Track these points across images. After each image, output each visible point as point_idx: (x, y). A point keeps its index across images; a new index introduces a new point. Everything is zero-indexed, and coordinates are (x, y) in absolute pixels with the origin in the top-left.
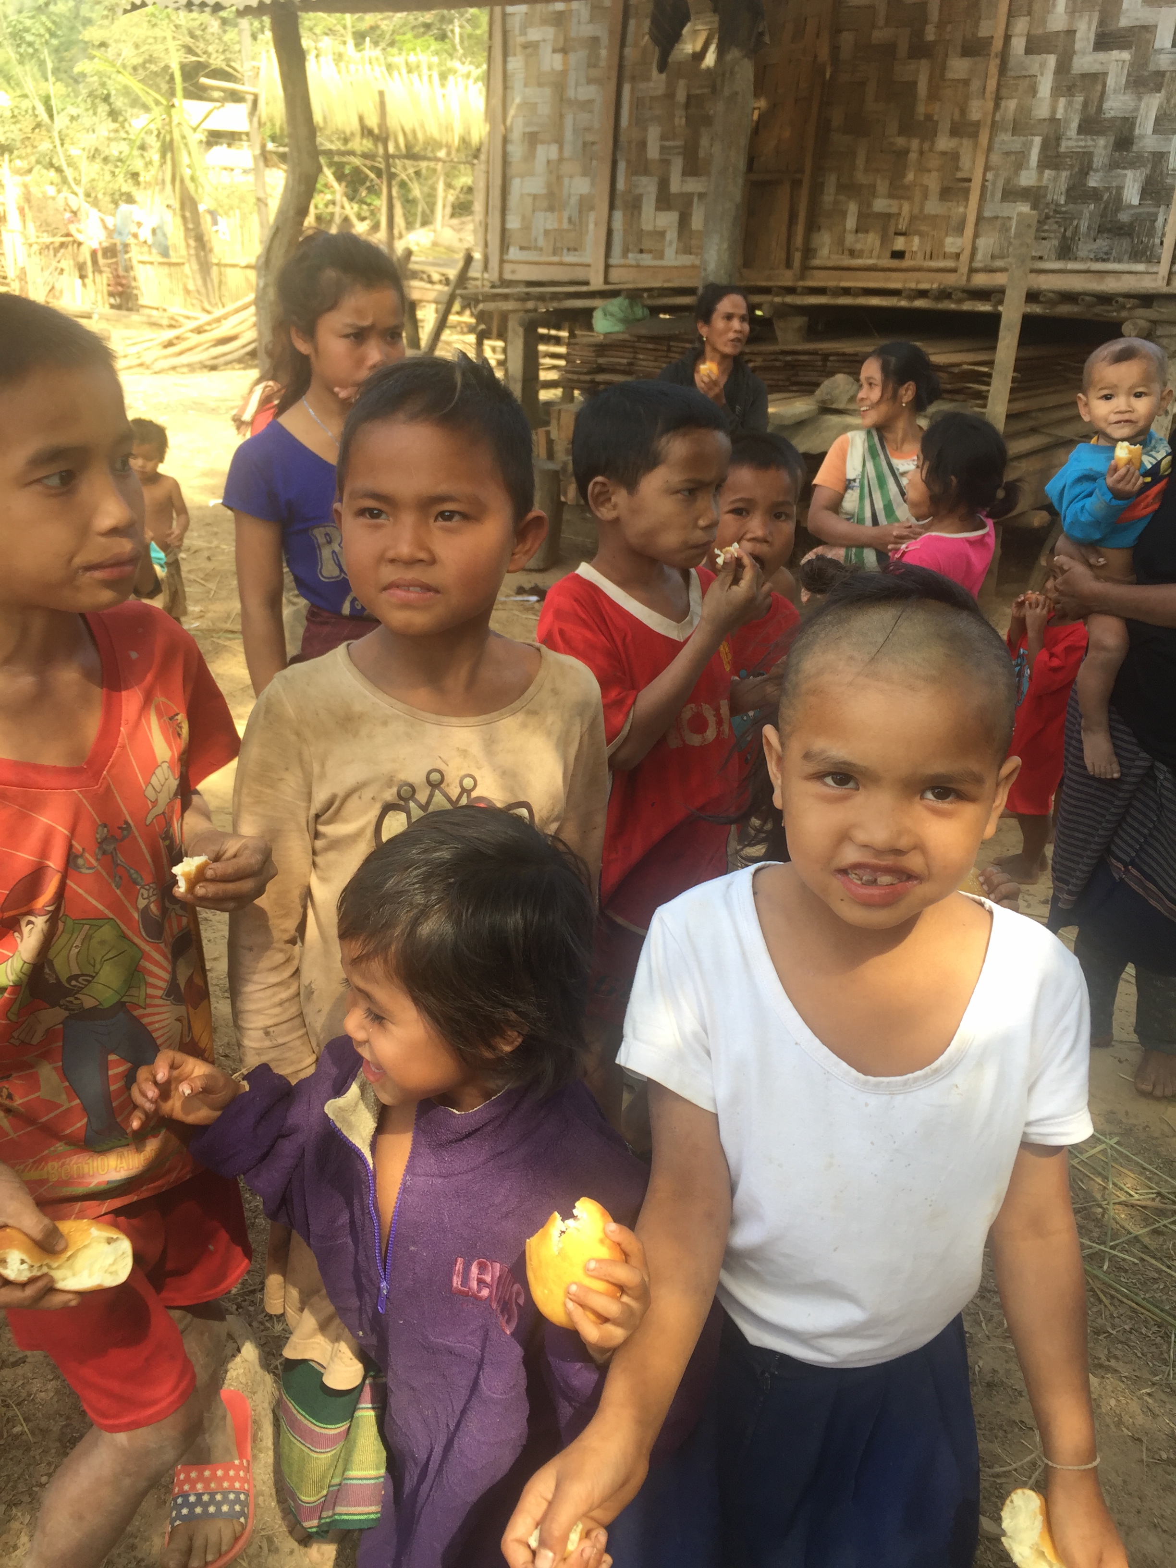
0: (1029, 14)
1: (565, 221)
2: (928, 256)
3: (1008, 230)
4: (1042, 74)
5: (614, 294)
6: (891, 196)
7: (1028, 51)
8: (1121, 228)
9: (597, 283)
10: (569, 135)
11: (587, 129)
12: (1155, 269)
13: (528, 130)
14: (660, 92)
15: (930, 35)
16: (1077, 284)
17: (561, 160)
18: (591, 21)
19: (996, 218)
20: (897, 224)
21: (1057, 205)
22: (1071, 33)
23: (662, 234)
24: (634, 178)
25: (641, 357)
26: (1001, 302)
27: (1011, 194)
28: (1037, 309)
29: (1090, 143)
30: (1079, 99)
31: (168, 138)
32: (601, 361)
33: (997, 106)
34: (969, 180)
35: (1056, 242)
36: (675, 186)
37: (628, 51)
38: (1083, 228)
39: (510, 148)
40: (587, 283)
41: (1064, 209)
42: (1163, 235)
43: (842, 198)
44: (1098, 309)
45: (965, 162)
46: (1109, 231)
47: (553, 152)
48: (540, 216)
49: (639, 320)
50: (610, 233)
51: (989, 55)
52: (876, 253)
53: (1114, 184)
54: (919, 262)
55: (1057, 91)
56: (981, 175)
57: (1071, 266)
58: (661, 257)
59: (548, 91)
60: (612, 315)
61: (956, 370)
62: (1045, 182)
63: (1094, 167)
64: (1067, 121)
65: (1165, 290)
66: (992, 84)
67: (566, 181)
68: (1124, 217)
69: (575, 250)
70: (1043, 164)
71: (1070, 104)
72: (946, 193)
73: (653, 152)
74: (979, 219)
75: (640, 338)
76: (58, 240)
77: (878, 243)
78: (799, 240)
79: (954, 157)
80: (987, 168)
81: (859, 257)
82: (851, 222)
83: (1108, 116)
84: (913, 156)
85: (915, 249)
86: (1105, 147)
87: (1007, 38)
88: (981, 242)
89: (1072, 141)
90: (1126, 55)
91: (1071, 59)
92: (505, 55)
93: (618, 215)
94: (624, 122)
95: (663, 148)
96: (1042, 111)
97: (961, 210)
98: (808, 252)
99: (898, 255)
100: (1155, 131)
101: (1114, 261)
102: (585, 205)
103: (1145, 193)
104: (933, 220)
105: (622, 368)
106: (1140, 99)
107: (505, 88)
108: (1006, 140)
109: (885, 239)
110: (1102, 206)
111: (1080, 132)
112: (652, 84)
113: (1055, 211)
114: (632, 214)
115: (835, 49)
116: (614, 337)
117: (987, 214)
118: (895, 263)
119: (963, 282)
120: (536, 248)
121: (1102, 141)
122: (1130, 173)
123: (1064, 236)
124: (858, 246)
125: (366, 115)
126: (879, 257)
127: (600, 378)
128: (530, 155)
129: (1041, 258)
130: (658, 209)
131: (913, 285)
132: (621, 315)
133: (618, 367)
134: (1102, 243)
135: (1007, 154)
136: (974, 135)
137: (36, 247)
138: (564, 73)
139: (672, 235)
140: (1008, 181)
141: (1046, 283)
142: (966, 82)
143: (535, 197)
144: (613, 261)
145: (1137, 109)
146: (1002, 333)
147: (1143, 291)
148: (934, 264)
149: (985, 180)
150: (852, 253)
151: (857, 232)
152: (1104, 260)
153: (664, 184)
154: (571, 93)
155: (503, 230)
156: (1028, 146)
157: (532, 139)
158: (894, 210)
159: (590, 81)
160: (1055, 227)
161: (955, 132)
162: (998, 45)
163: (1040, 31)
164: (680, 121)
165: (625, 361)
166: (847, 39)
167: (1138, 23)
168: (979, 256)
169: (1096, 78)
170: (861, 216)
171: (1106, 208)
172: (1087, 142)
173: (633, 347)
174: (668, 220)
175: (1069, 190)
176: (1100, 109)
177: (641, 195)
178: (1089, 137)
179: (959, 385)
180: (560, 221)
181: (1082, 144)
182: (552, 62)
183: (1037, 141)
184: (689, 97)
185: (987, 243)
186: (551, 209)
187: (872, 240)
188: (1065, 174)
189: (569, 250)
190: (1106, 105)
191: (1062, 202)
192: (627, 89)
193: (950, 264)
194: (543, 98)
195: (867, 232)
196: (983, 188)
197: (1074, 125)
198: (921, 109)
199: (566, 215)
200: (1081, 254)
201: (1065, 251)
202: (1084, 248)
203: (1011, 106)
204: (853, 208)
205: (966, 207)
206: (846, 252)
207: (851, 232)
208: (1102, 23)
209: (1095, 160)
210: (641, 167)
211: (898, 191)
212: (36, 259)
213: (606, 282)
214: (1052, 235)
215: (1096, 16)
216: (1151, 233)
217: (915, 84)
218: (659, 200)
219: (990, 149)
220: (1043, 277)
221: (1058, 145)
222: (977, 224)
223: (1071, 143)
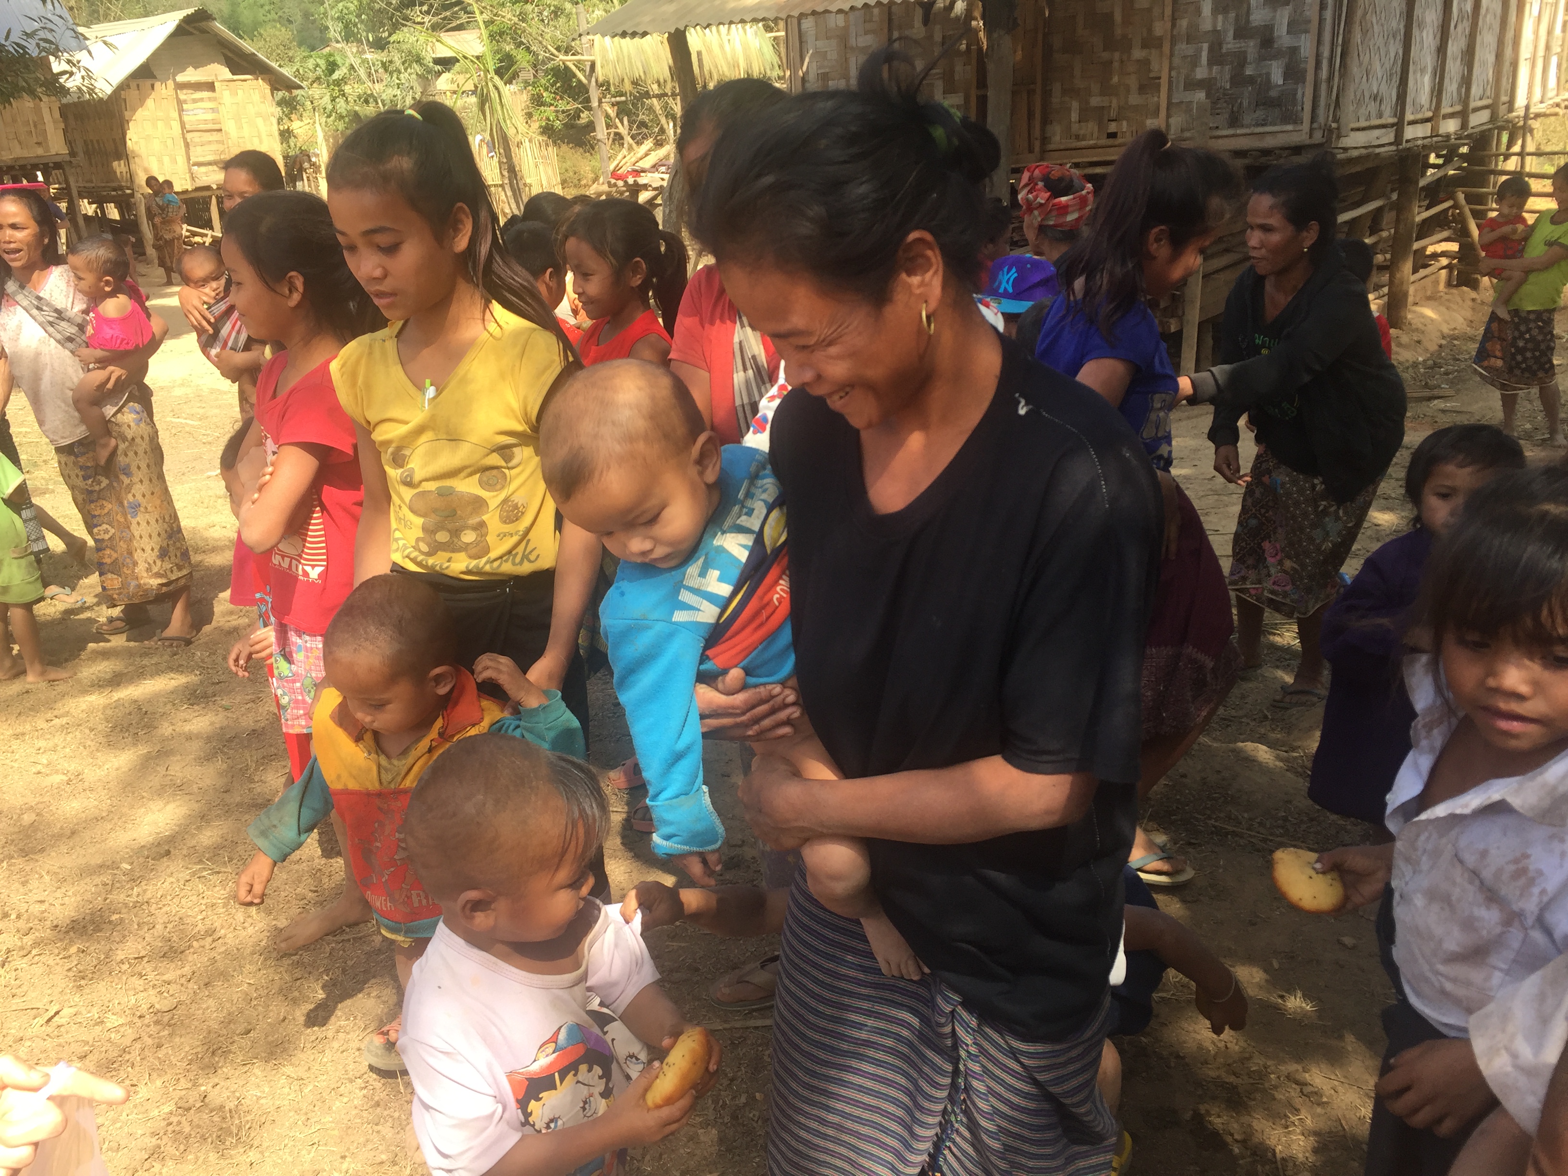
3: (1191, 110)
6: (1103, 94)
8: (1273, 101)
12: (1300, 128)
13: (819, 71)
16: (1245, 143)
19: (1182, 103)
20: (1109, 114)
21: (1225, 89)
27: (1191, 85)
29: (1243, 45)
30: (1232, 15)
33: (1174, 25)
34: (1159, 78)
35: (1227, 116)
41: (1230, 92)
42: (1303, 103)
43: (1067, 99)
44: (1263, 160)
45: (1155, 66)
46: (1264, 104)
52: (1095, 135)
53: (1264, 72)
55: (1215, 12)
56: (1167, 74)
57: (1239, 132)
59: (834, 42)
62: (1214, 75)
63: (1248, 60)
64: (1225, 31)
65: (1308, 142)
66: (1168, 10)
68: (1273, 93)
70: (1211, 63)
71: (1226, 19)
72: (1142, 89)
74: (1170, 104)
77: (1096, 128)
78: (1037, 132)
79: (1145, 63)
80: (1171, 69)
81: (1084, 139)
82: (1074, 116)
83: (1254, 25)
84: (1116, 65)
85: (1124, 130)
86: (1254, 47)
88: (1172, 121)
89: (1230, 44)
96: (1207, 25)
97: (1156, 99)
98: (1045, 140)
99: (1112, 135)
100: (1288, 33)
101: (1271, 125)
103: (1286, 76)
104: (1136, 108)
106: (1275, 11)
107: (801, 42)
108: (1183, 48)
109: (1101, 125)
110: (1257, 87)
111: (1234, 38)
113: (1224, 94)
117: (1175, 100)
118: (1111, 142)
121: (1251, 43)
122: (1274, 63)
123: (1232, 111)
124: (1082, 132)
126: (1098, 138)
129: (1218, 128)
134: (1260, 114)
135: (1185, 57)
136: (1160, 46)
138: (846, 28)
140: (1187, 76)
141: (1222, 145)
142: (1149, 10)
145: (1273, 18)
147: (1293, 144)
149: (1170, 77)
150: (1078, 138)
151: (1080, 122)
152: (1263, 125)
154: (852, 42)
156: (1200, 50)
157: (823, 79)
158: (1106, 104)
159: (866, 32)
160: (1225, 105)
161: (1145, 45)
164: (938, 54)
170: (1081, 110)
171: (1259, 89)
172: (1240, 45)
175: (1232, 78)
176: (1248, 21)
178: (1242, 41)
181: (1238, 45)
183: (1205, 46)
184: (943, 37)
187: (1091, 127)
188: (1227, 68)
190: (1252, 18)
191: (1228, 87)
194: (831, 47)
195: (1087, 121)
196: (1170, 83)
197: (1231, 34)
198: (1118, 31)
200: (1245, 122)
201: (1234, 121)
202: (1247, 119)
203: (1184, 23)
204: (1075, 105)
205: (1159, 97)
206: (1073, 137)
207: (1075, 122)
209: (1248, 56)
211: (1107, 90)
214: (1223, 111)
216: (1294, 104)
217: (1112, 13)
219: (1172, 55)
220: (1220, 141)
221: (1221, 48)
222: (1168, 109)
223: (1229, 46)
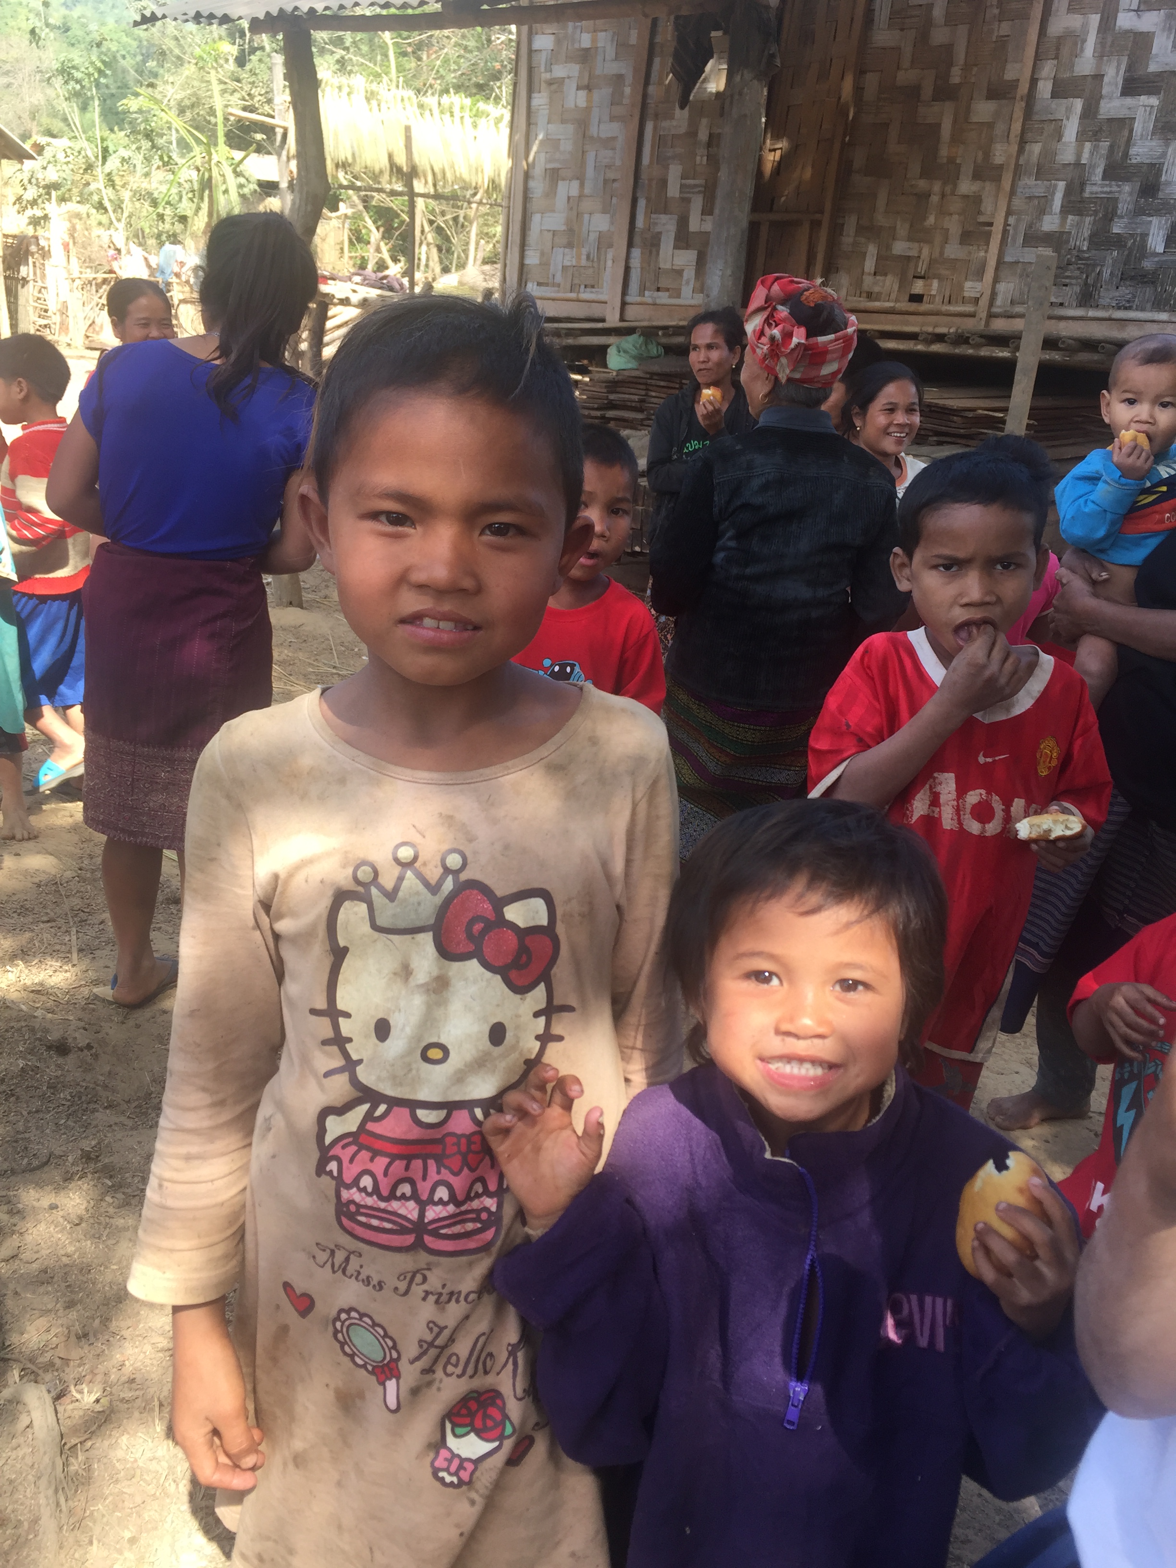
0: (1056, 57)
1: (584, 257)
2: (946, 300)
3: (1029, 275)
4: (1068, 119)
5: (630, 331)
6: (910, 239)
7: (1055, 95)
8: (1145, 276)
9: (613, 320)
10: (590, 172)
11: (608, 167)
13: (549, 166)
14: (682, 130)
15: (956, 78)
16: (1097, 331)
17: (581, 196)
18: (616, 59)
19: (1017, 262)
20: (916, 266)
21: (1080, 251)
22: (1098, 77)
23: (679, 273)
24: (653, 216)
25: (653, 394)
26: (1017, 349)
27: (1032, 239)
28: (1056, 356)
29: (1115, 189)
30: (1105, 145)
31: (207, 175)
32: (612, 397)
33: (1021, 151)
34: (991, 224)
35: (1077, 289)
36: (695, 224)
37: (651, 89)
38: (1106, 274)
39: (532, 184)
40: (603, 320)
41: (1087, 255)
43: (863, 240)
45: (987, 206)
46: (1132, 278)
47: (574, 188)
48: (559, 251)
49: (652, 358)
50: (627, 269)
51: (1015, 98)
52: (893, 296)
53: (1139, 231)
54: (937, 306)
55: (1082, 137)
56: (1002, 221)
57: (1091, 313)
58: (678, 296)
59: (570, 128)
60: (625, 352)
61: (970, 414)
62: (1067, 228)
63: (1119, 212)
64: (1093, 167)
66: (1017, 127)
67: (586, 216)
68: (1148, 264)
69: (593, 287)
70: (1065, 210)
71: (1095, 148)
72: (966, 237)
73: (673, 190)
74: (1000, 263)
75: (652, 375)
76: (101, 276)
77: (896, 287)
79: (976, 200)
80: (1009, 213)
81: (877, 299)
82: (869, 265)
83: (1134, 161)
84: (935, 199)
85: (933, 292)
86: (1131, 194)
87: (1034, 82)
88: (1001, 287)
89: (1097, 185)
90: (1154, 101)
91: (1098, 103)
92: (530, 91)
93: (636, 253)
94: (646, 160)
95: (682, 186)
96: (1067, 155)
97: (982, 254)
99: (917, 298)
101: (1137, 310)
102: (604, 242)
103: (1169, 240)
104: (953, 263)
105: (633, 404)
106: (1167, 146)
107: (529, 124)
108: (1030, 184)
109: (904, 283)
110: (1126, 253)
111: (1104, 179)
112: (674, 123)
113: (1079, 258)
114: (651, 252)
115: (858, 89)
116: (626, 373)
117: (1008, 259)
118: (913, 306)
119: (981, 326)
120: (554, 285)
121: (1127, 188)
122: (1155, 220)
123: (1086, 284)
124: (876, 289)
125: (395, 153)
126: (897, 301)
127: (610, 414)
128: (551, 192)
129: (1061, 304)
130: (676, 247)
131: (930, 330)
132: (634, 352)
133: (629, 404)
134: (1125, 291)
135: (1030, 198)
136: (998, 179)
137: (78, 282)
138: (588, 109)
139: (689, 273)
140: (1030, 226)
141: (1066, 330)
142: (990, 125)
143: (554, 233)
144: (629, 299)
145: (1164, 155)
146: (1018, 377)
148: (952, 308)
149: (1006, 224)
150: (870, 296)
151: (875, 274)
152: (1126, 308)
153: (683, 222)
154: (593, 131)
155: (522, 265)
156: (1052, 191)
157: (554, 176)
158: (914, 253)
159: (612, 119)
160: (1077, 273)
161: (977, 176)
162: (1023, 88)
163: (1067, 75)
164: (701, 159)
165: (636, 398)
166: (871, 81)
167: (1168, 68)
168: (999, 301)
169: (1124, 124)
170: (880, 258)
171: (1129, 255)
172: (1112, 188)
173: (646, 384)
174: (686, 259)
175: (1091, 236)
176: (1126, 155)
177: (660, 233)
178: (1113, 183)
179: (974, 430)
180: (579, 258)
181: (1107, 189)
182: (577, 99)
183: (1062, 185)
184: (711, 135)
185: (1006, 289)
186: (570, 245)
187: (890, 283)
188: (1088, 220)
189: (586, 286)
190: (1133, 151)
191: (1085, 248)
192: (649, 127)
193: (969, 308)
194: (566, 134)
195: (886, 275)
196: (1005, 232)
197: (1099, 171)
198: (944, 152)
199: (584, 251)
200: (1103, 301)
201: (1087, 298)
202: (1107, 296)
203: (1035, 149)
204: (872, 250)
205: (986, 251)
206: (864, 295)
207: (869, 274)
208: (1130, 68)
209: (1120, 206)
210: (661, 205)
211: (919, 234)
212: (78, 294)
213: (622, 319)
214: (1074, 281)
215: (1125, 61)
216: (1175, 281)
217: (938, 126)
218: (678, 238)
219: (1012, 193)
220: (1062, 324)
221: (1082, 190)
222: (997, 269)
223: (1095, 189)
